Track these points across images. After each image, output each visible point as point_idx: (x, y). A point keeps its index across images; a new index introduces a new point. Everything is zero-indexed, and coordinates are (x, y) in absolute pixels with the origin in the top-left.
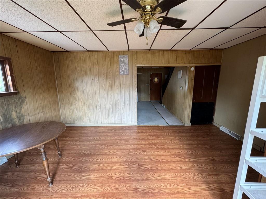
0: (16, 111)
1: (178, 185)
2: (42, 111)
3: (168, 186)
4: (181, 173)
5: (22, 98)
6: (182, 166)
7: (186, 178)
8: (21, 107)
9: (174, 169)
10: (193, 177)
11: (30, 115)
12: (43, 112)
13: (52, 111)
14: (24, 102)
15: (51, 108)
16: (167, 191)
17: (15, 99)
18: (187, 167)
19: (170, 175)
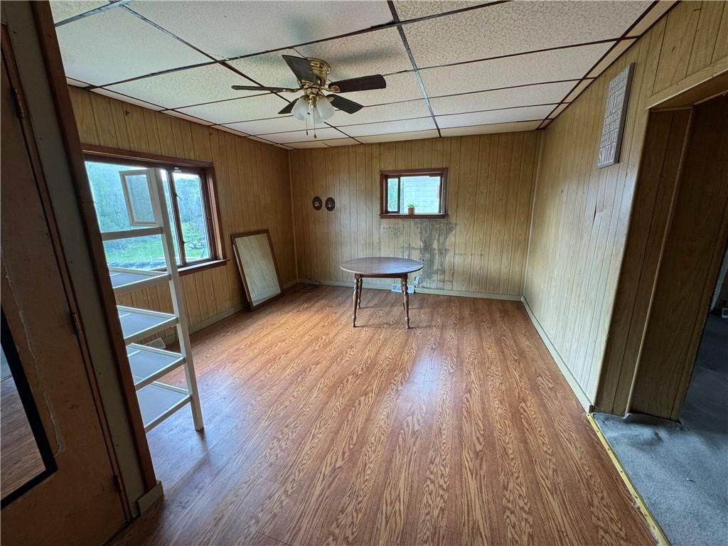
0: (438, 241)
1: (286, 406)
2: (479, 253)
3: (295, 394)
4: (301, 426)
5: (451, 224)
6: (316, 441)
7: (287, 427)
8: (447, 238)
9: (318, 421)
10: (279, 440)
11: (457, 252)
12: (481, 255)
13: (504, 260)
14: (452, 231)
15: (502, 251)
16: (290, 390)
17: (442, 225)
18: (306, 449)
19: (311, 406)
